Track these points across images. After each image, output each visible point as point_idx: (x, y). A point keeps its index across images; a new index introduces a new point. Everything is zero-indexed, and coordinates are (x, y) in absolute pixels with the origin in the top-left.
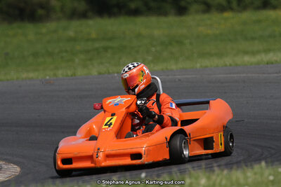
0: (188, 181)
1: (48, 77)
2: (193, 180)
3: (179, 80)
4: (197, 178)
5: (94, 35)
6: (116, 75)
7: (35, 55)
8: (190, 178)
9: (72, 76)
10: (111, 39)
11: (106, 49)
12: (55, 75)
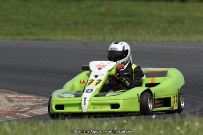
0: (186, 123)
1: (85, 40)
2: (190, 123)
3: (180, 49)
4: (193, 122)
5: (119, 12)
6: (134, 42)
7: (76, 23)
8: (188, 121)
9: (103, 40)
10: (131, 16)
11: (127, 23)
12: (90, 39)
